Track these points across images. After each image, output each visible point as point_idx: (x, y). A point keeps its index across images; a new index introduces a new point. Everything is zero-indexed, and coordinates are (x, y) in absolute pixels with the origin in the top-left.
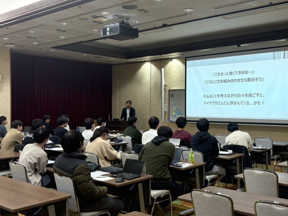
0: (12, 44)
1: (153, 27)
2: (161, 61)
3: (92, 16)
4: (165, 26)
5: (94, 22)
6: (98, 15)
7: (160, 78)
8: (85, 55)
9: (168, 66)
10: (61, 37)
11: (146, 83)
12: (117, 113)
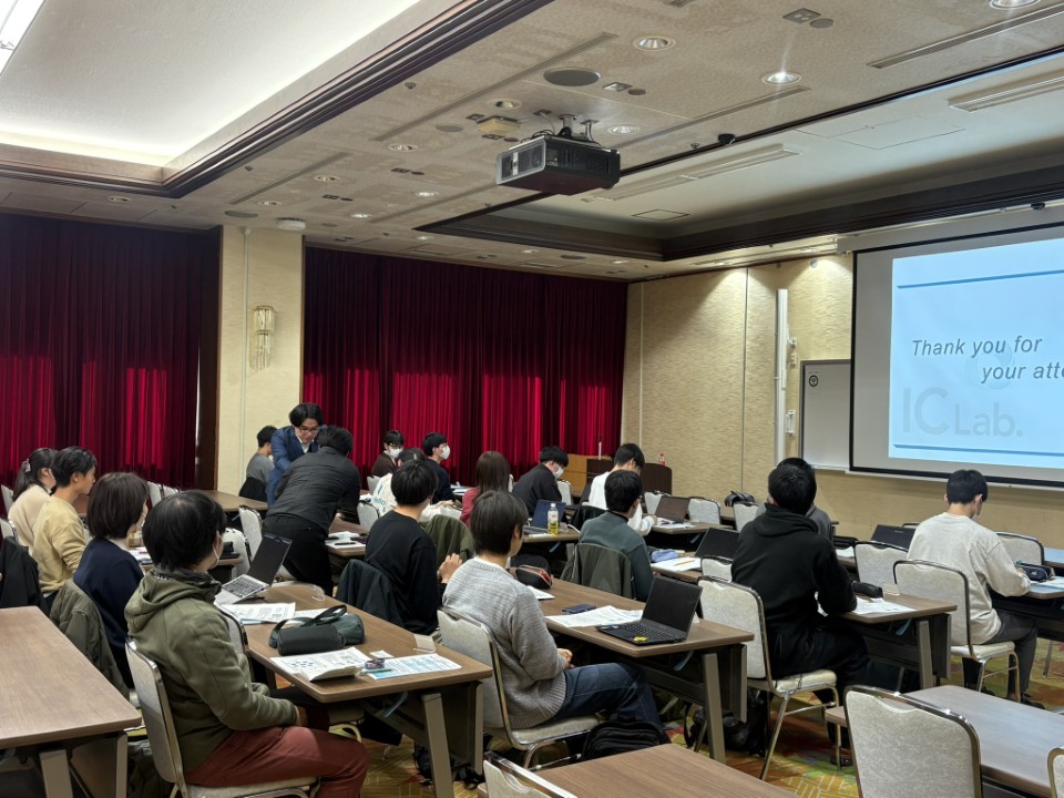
0: (298, 220)
1: (691, 149)
2: (779, 267)
3: (470, 118)
4: (725, 140)
5: (485, 136)
6: (487, 115)
7: (773, 323)
8: (529, 251)
9: (803, 283)
10: (421, 194)
11: (728, 339)
12: (639, 435)
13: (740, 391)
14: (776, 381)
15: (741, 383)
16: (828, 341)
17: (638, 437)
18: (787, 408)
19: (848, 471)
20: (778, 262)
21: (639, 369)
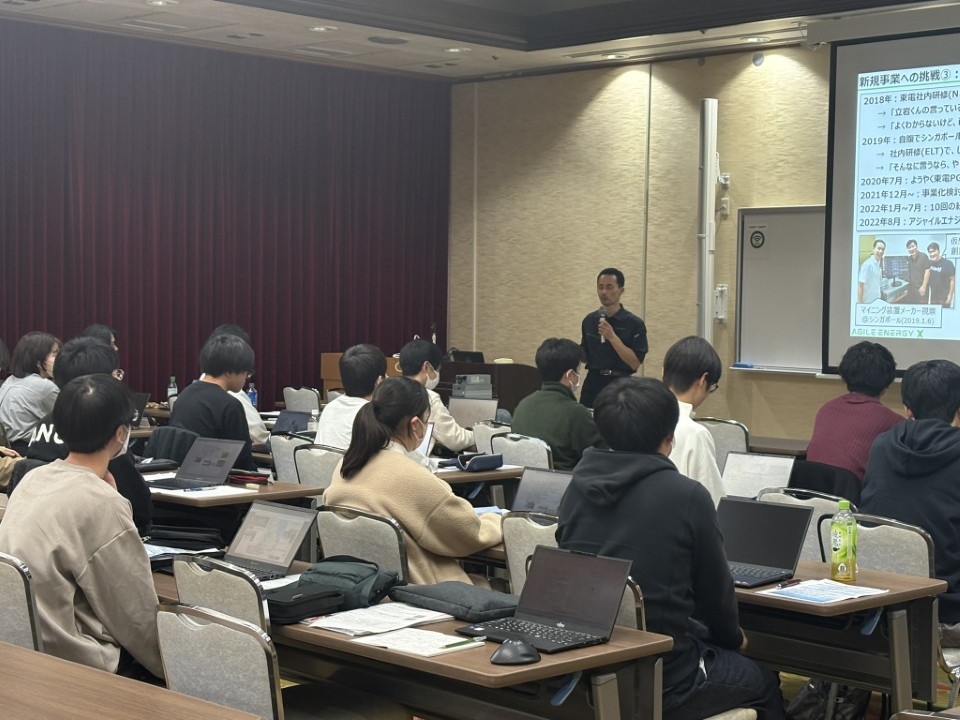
2: (702, 63)
7: (697, 151)
8: (322, 29)
9: (740, 89)
11: (620, 176)
12: (472, 325)
13: (640, 256)
14: (701, 240)
15: (642, 243)
16: (780, 178)
17: (471, 329)
18: (717, 281)
19: (819, 374)
20: (702, 56)
21: (472, 221)
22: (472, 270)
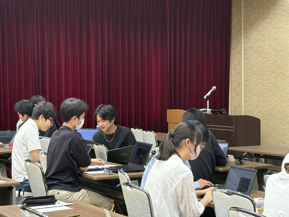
12: (242, 95)
17: (241, 96)
22: (241, 67)
